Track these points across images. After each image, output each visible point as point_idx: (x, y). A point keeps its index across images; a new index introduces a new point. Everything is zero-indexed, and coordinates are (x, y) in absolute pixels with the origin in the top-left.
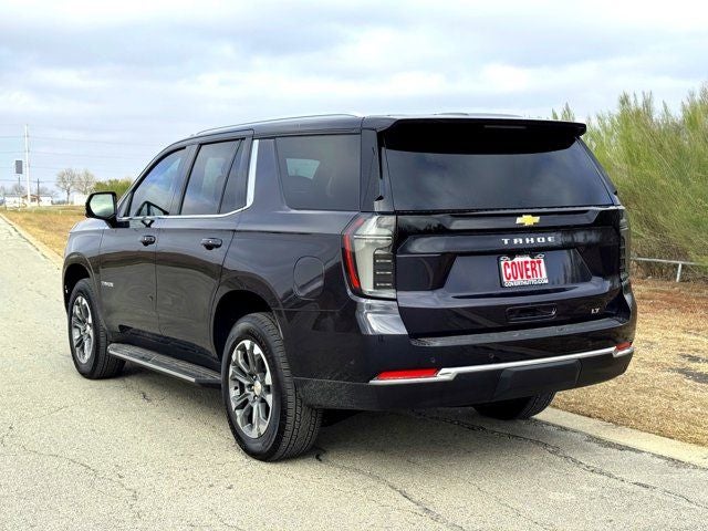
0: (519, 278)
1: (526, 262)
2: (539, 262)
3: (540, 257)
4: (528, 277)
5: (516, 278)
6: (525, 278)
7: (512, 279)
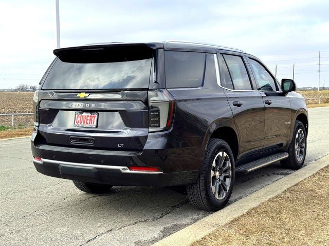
0: (83, 123)
1: (88, 116)
2: (94, 117)
3: (95, 114)
4: (87, 123)
5: (81, 123)
6: (85, 124)
7: (79, 123)
